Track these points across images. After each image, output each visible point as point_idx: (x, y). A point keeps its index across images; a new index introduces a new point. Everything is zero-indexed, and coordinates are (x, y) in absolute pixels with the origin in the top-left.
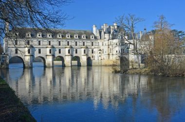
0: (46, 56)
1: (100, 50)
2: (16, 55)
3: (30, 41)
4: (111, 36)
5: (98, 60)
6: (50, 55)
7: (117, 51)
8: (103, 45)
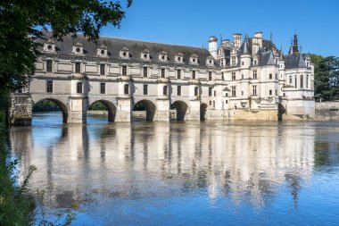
0: (118, 99)
1: (226, 89)
2: (49, 96)
3: (82, 64)
4: (255, 59)
5: (223, 109)
6: (126, 99)
7: (271, 91)
8: (234, 78)
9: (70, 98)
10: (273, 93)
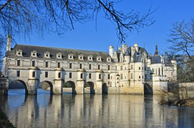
0: (55, 80)
1: (118, 75)
2: (18, 78)
3: (36, 62)
4: (132, 59)
5: (116, 87)
6: (59, 80)
7: (140, 77)
8: (122, 69)
9: (29, 79)
10: (141, 77)
